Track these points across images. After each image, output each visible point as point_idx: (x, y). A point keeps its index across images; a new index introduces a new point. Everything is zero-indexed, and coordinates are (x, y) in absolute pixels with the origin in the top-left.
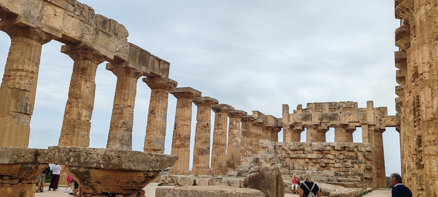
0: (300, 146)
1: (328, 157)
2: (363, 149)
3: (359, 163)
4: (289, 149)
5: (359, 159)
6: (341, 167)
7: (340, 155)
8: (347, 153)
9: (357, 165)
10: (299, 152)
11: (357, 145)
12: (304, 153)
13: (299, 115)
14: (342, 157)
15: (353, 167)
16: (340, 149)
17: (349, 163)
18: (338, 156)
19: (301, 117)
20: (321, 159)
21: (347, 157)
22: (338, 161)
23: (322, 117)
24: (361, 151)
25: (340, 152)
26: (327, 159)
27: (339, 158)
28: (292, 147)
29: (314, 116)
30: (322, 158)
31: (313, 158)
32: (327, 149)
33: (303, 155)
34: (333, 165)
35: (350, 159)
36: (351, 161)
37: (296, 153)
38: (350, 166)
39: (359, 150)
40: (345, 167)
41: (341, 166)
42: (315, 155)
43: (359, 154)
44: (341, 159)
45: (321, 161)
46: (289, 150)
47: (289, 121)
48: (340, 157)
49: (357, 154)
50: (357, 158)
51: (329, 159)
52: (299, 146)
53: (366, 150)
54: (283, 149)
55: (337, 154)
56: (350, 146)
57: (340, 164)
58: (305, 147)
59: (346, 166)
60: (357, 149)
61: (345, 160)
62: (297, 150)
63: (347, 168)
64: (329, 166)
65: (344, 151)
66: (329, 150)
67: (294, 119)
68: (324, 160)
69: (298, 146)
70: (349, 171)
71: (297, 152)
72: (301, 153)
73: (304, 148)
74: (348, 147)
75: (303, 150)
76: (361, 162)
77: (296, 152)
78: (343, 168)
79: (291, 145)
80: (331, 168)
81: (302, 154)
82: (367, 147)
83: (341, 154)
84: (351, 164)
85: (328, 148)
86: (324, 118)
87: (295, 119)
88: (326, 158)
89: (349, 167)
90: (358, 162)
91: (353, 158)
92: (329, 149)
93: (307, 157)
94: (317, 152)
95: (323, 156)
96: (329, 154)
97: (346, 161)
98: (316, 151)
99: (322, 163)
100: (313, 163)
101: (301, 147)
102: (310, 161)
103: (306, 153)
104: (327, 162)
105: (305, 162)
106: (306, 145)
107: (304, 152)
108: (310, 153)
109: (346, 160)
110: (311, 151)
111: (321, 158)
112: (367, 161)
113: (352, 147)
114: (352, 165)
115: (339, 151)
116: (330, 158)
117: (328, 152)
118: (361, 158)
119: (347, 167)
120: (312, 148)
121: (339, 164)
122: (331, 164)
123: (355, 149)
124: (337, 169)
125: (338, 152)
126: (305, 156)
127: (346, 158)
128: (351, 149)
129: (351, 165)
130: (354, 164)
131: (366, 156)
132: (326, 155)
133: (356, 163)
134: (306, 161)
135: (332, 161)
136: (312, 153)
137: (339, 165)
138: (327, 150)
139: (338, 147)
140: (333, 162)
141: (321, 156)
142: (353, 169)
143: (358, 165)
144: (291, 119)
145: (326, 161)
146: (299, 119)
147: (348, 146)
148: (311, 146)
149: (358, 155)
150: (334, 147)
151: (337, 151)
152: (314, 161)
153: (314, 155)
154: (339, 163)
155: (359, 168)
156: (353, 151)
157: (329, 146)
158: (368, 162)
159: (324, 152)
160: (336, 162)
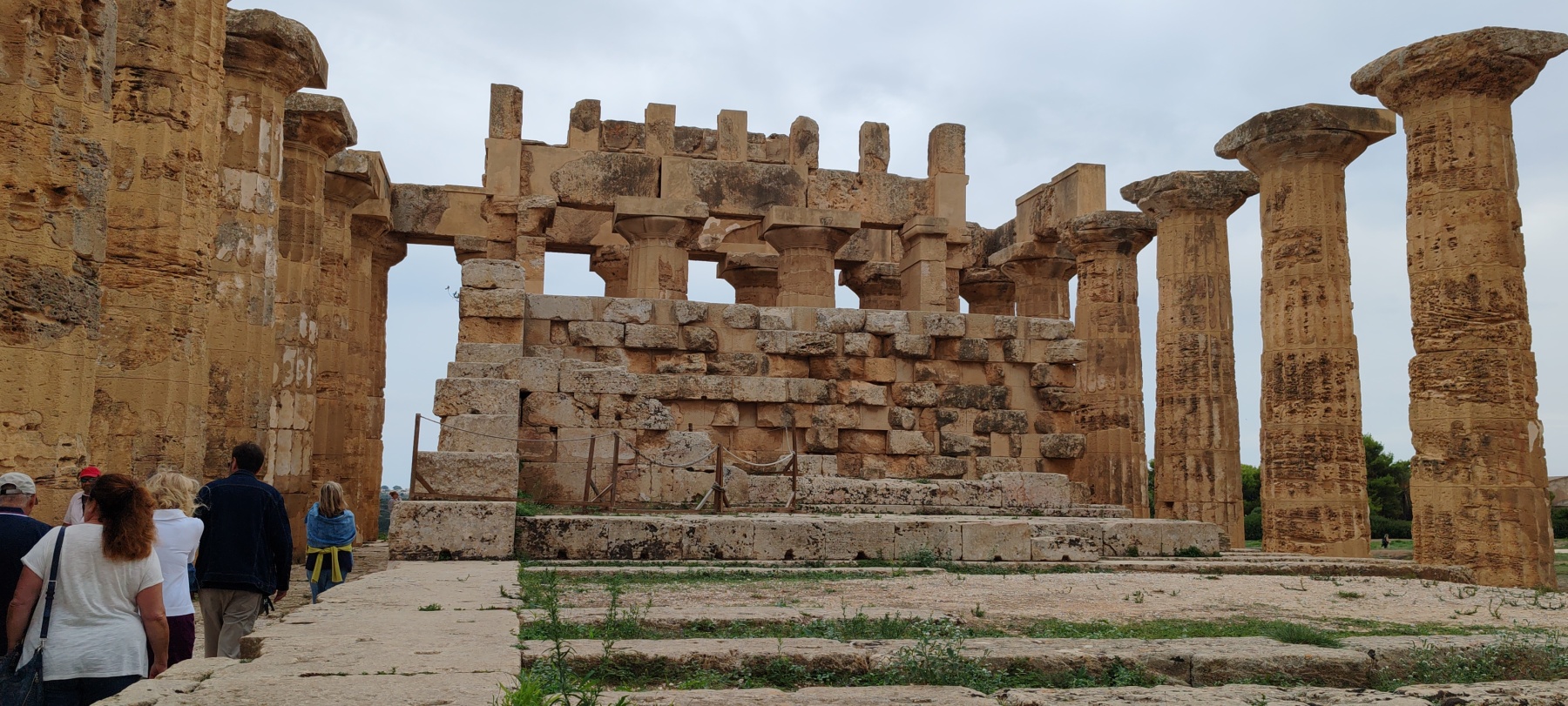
0: (690, 323)
1: (858, 396)
2: (1037, 355)
3: (1014, 428)
4: (623, 340)
5: (1013, 405)
6: (923, 454)
7: (918, 385)
8: (952, 374)
9: (1005, 439)
10: (685, 365)
11: (1007, 331)
12: (711, 371)
13: (586, 161)
14: (929, 394)
15: (984, 451)
16: (920, 350)
17: (963, 430)
18: (907, 390)
19: (601, 175)
20: (814, 404)
21: (952, 396)
22: (906, 416)
23: (719, 183)
24: (1027, 360)
25: (919, 366)
26: (850, 405)
27: (916, 400)
28: (642, 328)
29: (672, 176)
30: (824, 401)
31: (773, 400)
32: (849, 348)
33: (713, 381)
34: (875, 442)
35: (970, 405)
36: (975, 417)
37: (670, 370)
38: (973, 443)
39: (1019, 359)
40: (943, 453)
41: (924, 445)
42: (783, 380)
43: (1016, 381)
44: (921, 407)
45: (815, 420)
46: (621, 352)
47: (525, 186)
48: (921, 396)
49: (1000, 379)
50: (1002, 401)
51: (859, 404)
52: (688, 328)
53: (1057, 359)
54: (575, 344)
55: (902, 375)
56: (972, 335)
57: (917, 434)
58: (724, 335)
59: (951, 446)
60: (1007, 351)
61: (944, 411)
62: (667, 351)
63: (954, 455)
64: (852, 445)
65: (940, 364)
66: (862, 356)
67: (555, 181)
68: (834, 411)
69: (682, 325)
70: (965, 472)
71: (671, 362)
72: (695, 371)
73: (716, 336)
74: (960, 338)
75: (709, 350)
76: (1020, 424)
77: (662, 364)
78: (932, 458)
79: (634, 320)
80: (870, 461)
81: (702, 378)
82: (1055, 339)
83: (924, 376)
84: (977, 433)
85: (860, 342)
86: (725, 191)
87: (563, 178)
88: (840, 402)
89: (966, 453)
90: (1009, 423)
91: (984, 401)
92: (865, 347)
93: (737, 395)
94: (792, 362)
95: (828, 388)
96: (860, 377)
97: (949, 420)
98: (785, 356)
99: (821, 429)
100: (764, 435)
101: (698, 333)
102: (748, 421)
103: (729, 373)
104: (848, 423)
105: (715, 427)
106: (726, 320)
107: (716, 365)
108: (753, 372)
109: (950, 410)
110: (759, 356)
111: (814, 399)
112: (1055, 416)
113: (980, 337)
114: (977, 438)
115: (910, 358)
116: (869, 401)
117: (852, 365)
118: (1021, 401)
119: (957, 449)
120: (762, 340)
121: (911, 433)
122: (866, 438)
123: (996, 354)
124: (904, 462)
125: (909, 366)
126: (724, 388)
127: (948, 402)
128: (977, 353)
129: (975, 440)
130: (988, 434)
131: (1050, 390)
132: (842, 385)
133: (998, 428)
134: (723, 420)
135: (872, 415)
136: (765, 371)
137: (912, 437)
138: (848, 355)
139: (913, 337)
140: (881, 422)
141: (816, 387)
142: (983, 460)
143: (1012, 442)
144: (540, 179)
145: (842, 417)
146: (586, 184)
147: (959, 331)
148: (757, 327)
149: (1008, 382)
150: (891, 336)
151: (900, 363)
152: (774, 418)
153: (773, 386)
154: (912, 429)
155: (1014, 455)
156: (983, 363)
157: (861, 329)
158: (1057, 422)
159: (830, 363)
160: (897, 425)
